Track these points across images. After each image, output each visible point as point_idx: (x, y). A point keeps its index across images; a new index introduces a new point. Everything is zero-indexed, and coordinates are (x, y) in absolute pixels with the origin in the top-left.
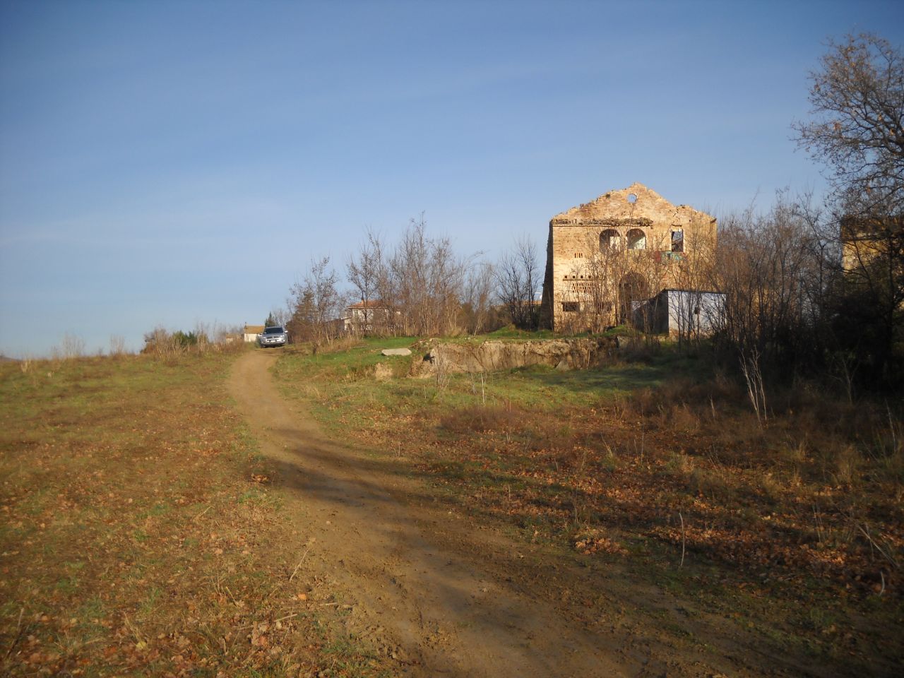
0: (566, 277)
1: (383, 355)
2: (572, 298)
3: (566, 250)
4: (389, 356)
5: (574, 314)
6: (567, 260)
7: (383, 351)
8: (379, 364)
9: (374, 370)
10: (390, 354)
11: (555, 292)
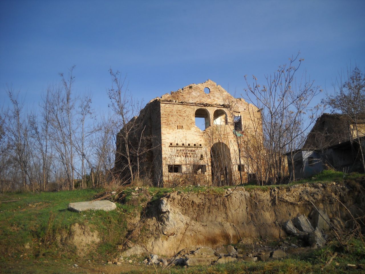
0: (171, 144)
1: (72, 210)
2: (177, 161)
3: (171, 123)
4: (84, 212)
5: (178, 174)
6: (171, 130)
7: (72, 205)
8: (77, 225)
9: (71, 234)
10: (85, 209)
11: (163, 156)
